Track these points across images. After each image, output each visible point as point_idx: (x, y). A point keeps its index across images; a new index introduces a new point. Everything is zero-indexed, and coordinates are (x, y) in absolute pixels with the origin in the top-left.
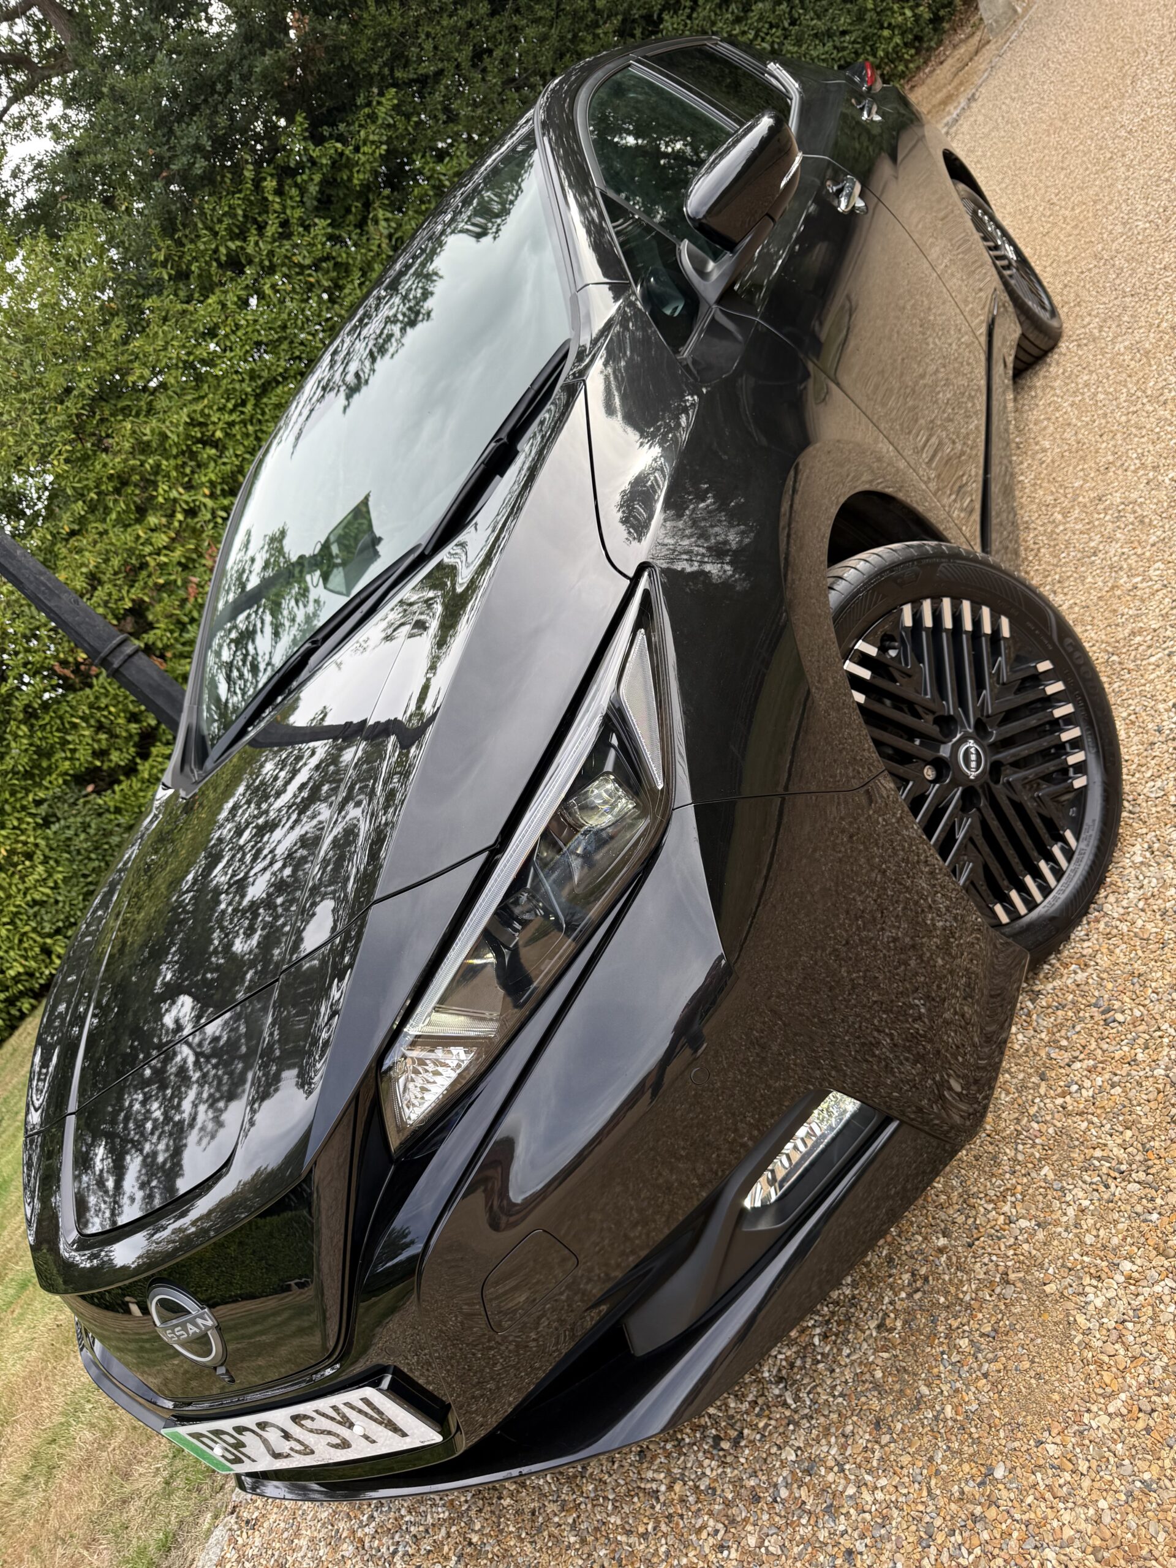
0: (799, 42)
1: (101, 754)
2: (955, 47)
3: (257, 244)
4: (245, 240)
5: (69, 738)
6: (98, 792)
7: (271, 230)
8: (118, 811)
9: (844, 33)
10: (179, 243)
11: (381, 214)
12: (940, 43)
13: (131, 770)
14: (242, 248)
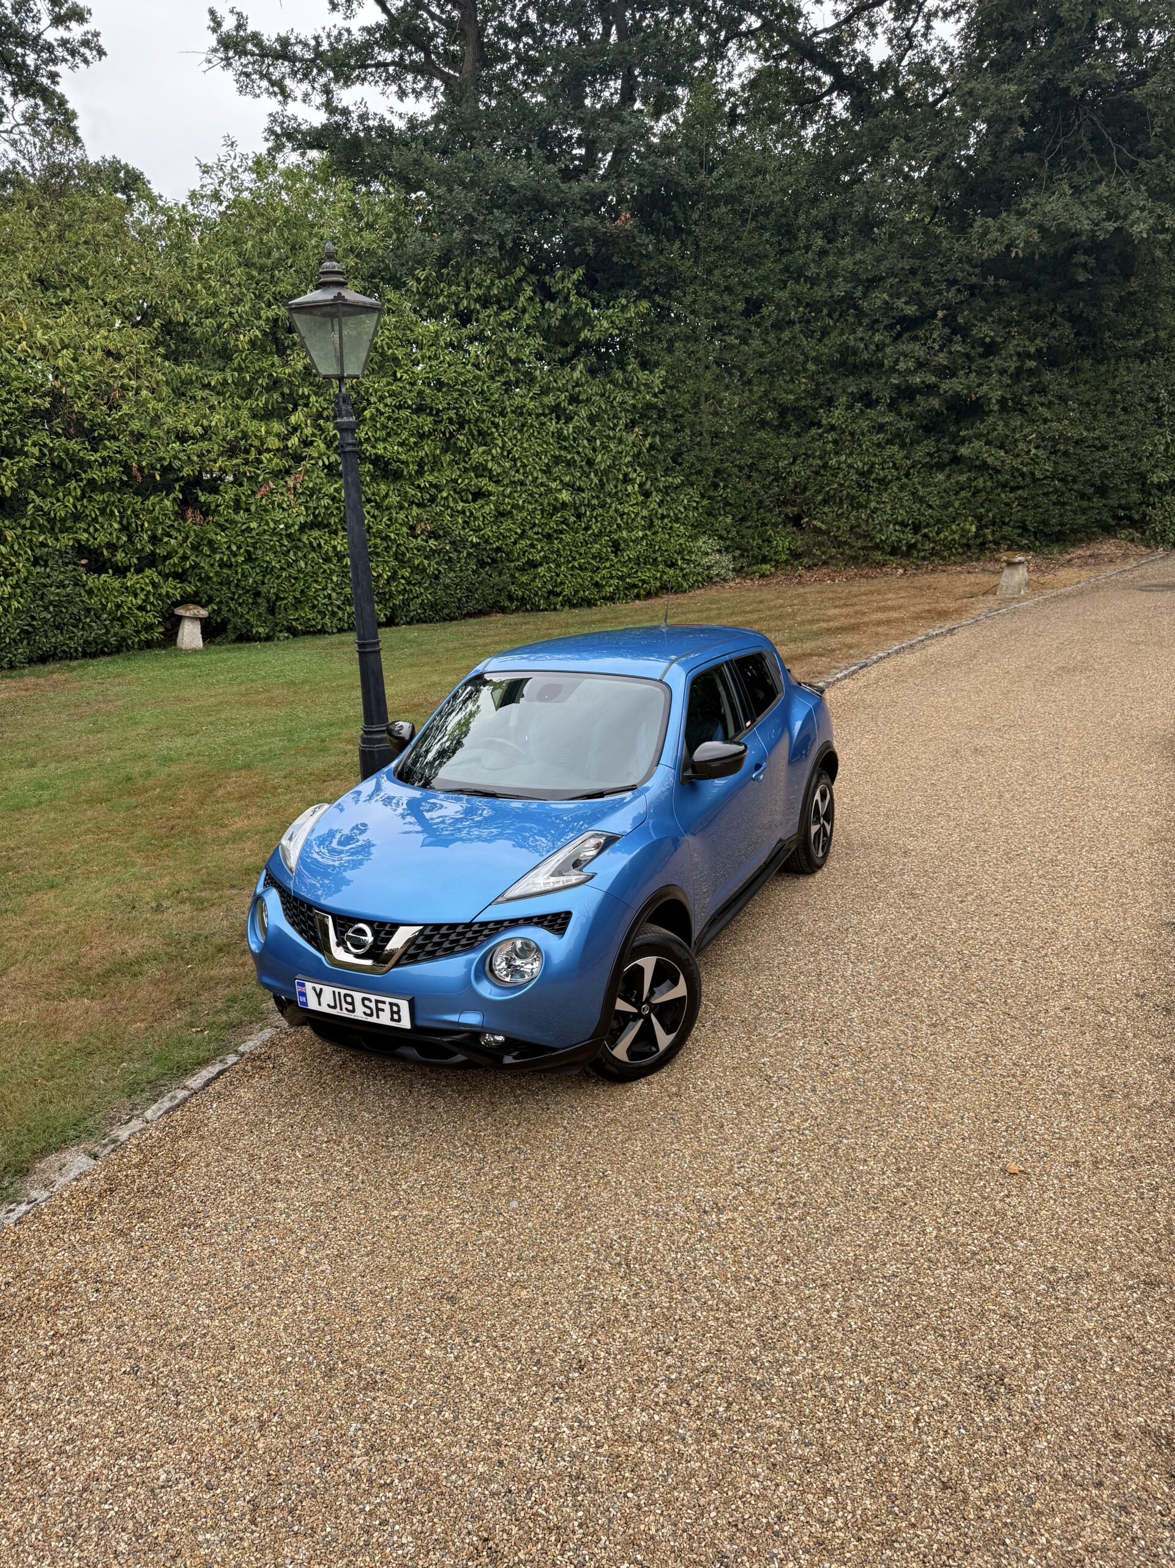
0: (902, 488)
1: (112, 547)
2: (983, 570)
3: (489, 316)
4: (485, 307)
5: (100, 519)
6: (89, 569)
7: (507, 316)
8: (90, 592)
9: (930, 507)
10: (440, 276)
11: (581, 367)
12: (978, 560)
13: (121, 571)
14: (478, 312)
